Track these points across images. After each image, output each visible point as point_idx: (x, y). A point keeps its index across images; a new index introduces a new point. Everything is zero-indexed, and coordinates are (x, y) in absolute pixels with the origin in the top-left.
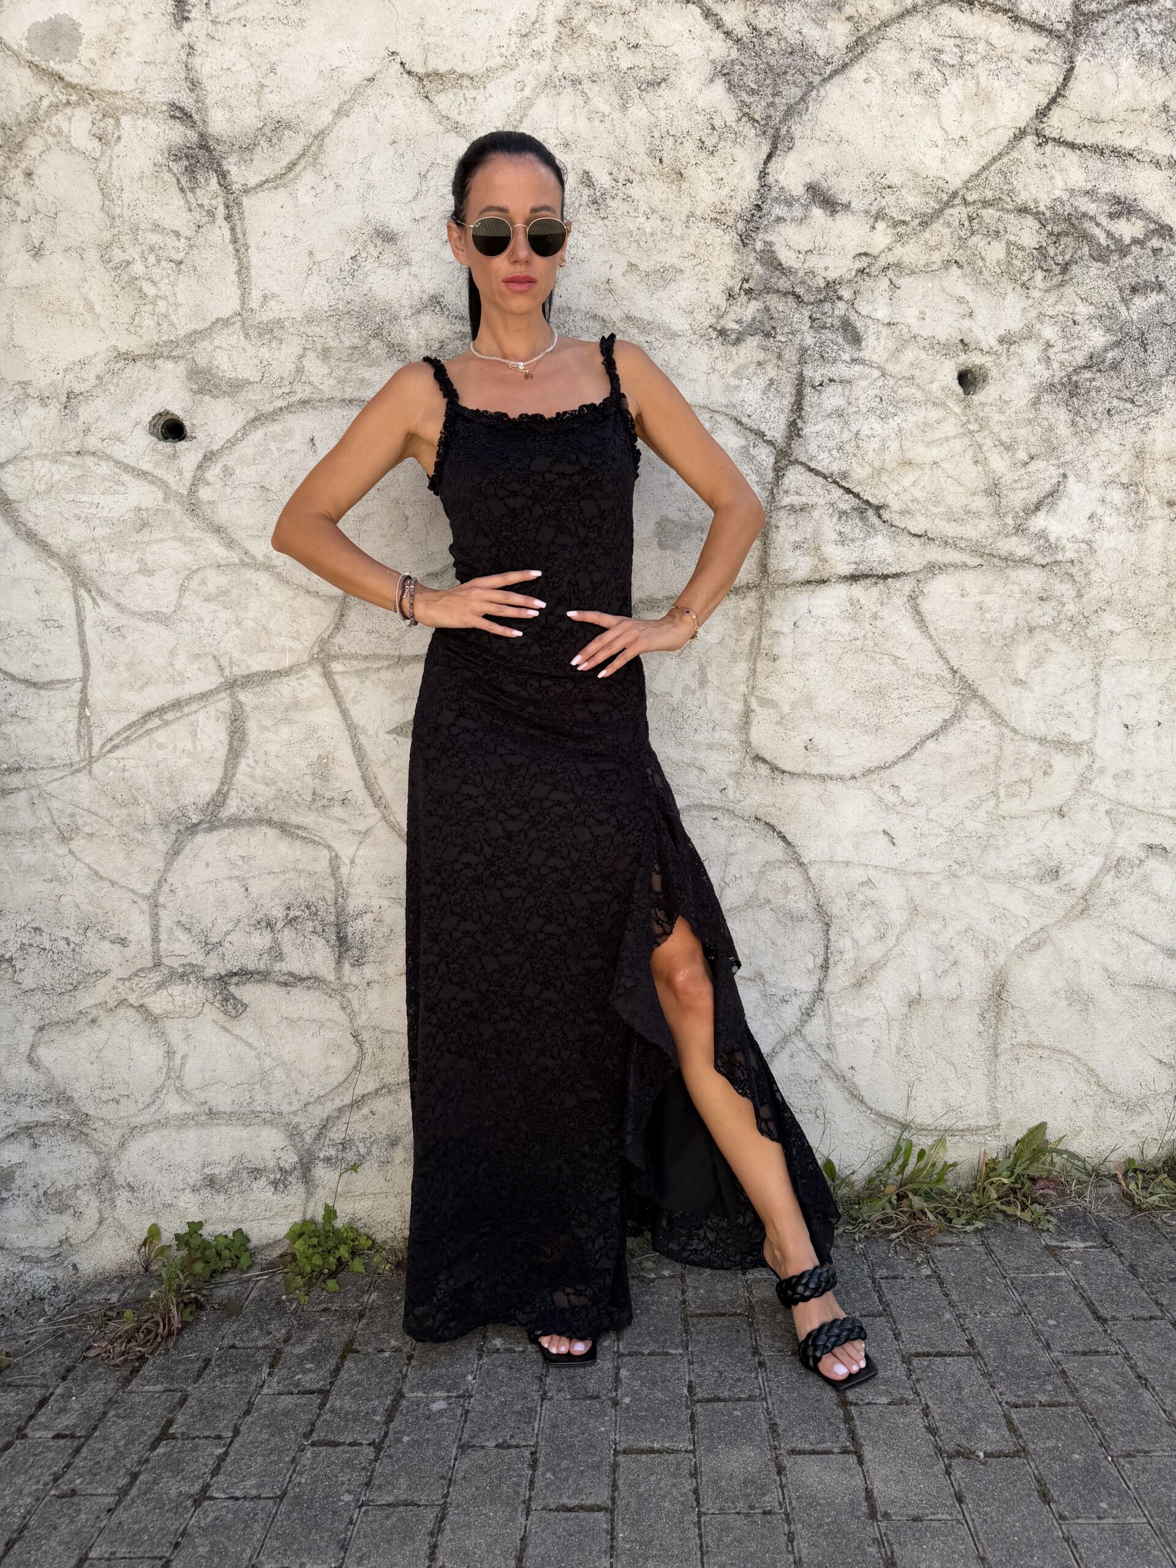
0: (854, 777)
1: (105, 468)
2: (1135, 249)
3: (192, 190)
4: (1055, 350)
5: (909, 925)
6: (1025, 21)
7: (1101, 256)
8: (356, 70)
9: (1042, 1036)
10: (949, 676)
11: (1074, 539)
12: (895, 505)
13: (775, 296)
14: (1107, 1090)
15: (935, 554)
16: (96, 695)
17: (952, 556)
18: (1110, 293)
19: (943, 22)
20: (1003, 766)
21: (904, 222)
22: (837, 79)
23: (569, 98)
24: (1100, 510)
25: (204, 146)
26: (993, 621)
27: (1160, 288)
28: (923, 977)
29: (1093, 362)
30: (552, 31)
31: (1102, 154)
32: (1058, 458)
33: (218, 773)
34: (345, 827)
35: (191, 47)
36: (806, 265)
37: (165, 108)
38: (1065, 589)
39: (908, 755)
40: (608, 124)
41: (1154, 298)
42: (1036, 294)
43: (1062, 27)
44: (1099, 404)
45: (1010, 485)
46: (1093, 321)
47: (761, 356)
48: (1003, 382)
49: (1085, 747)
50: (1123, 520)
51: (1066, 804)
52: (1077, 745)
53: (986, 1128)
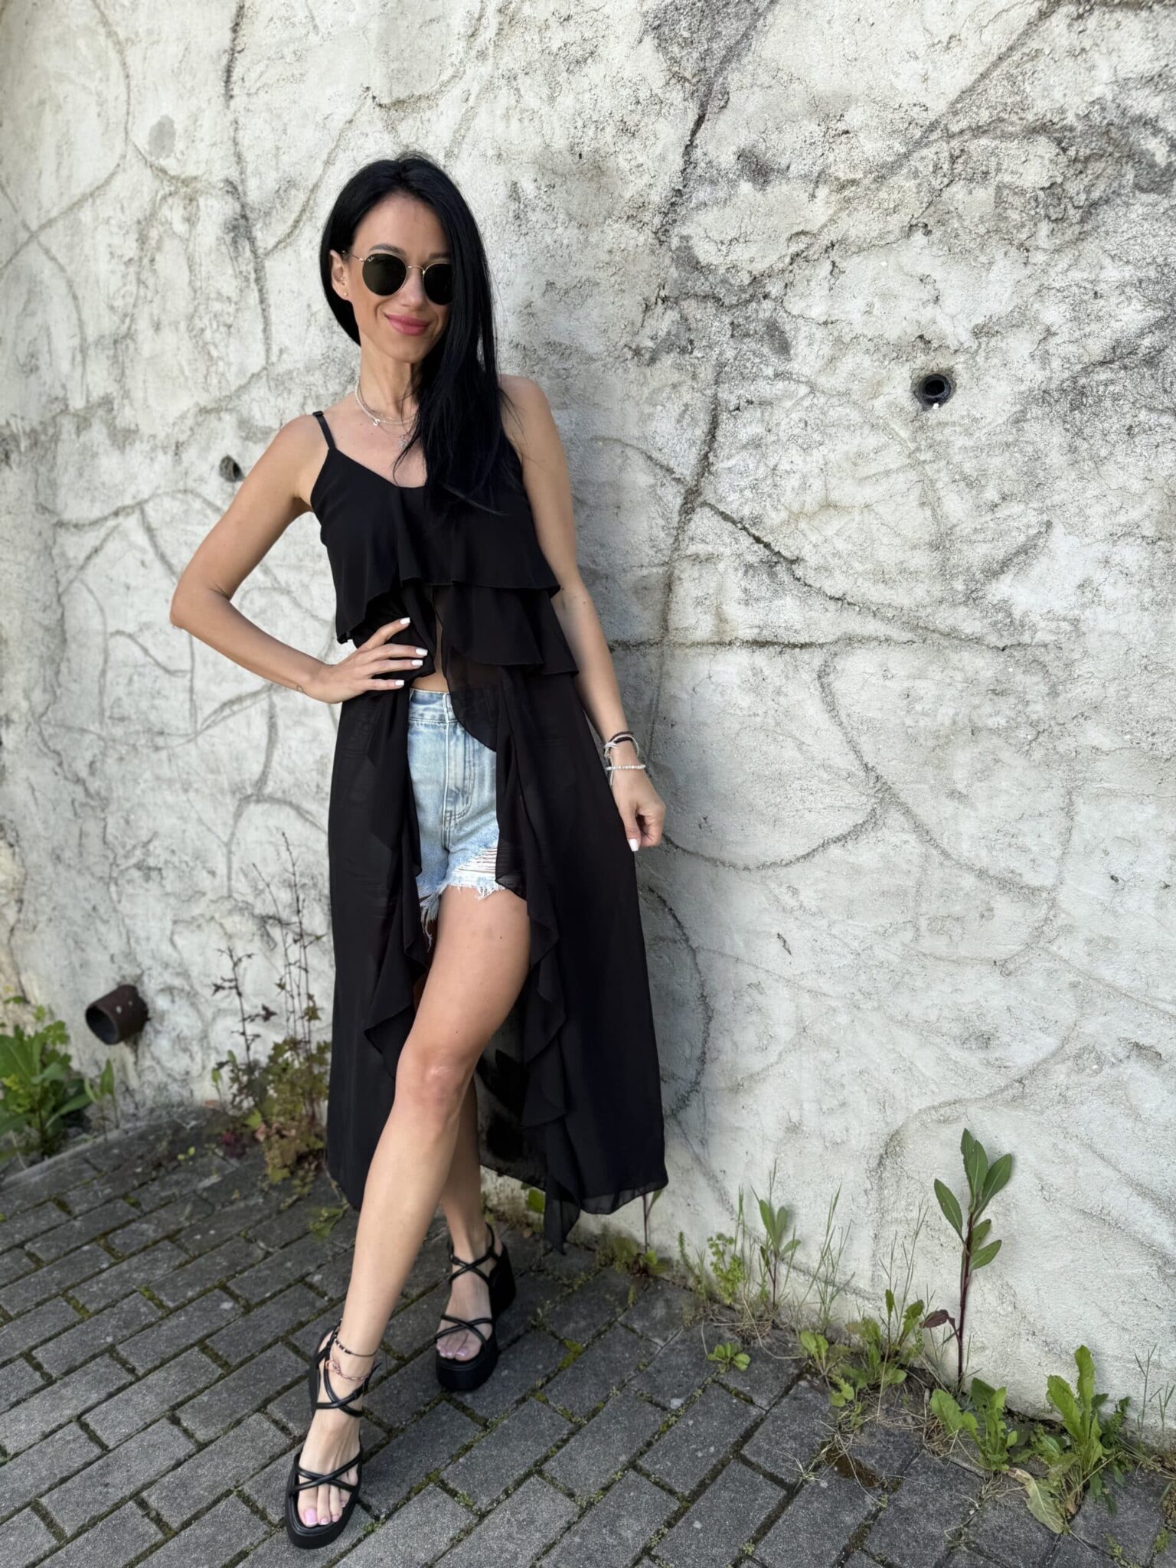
0: (746, 868)
1: (198, 504)
3: (237, 258)
4: (1057, 340)
5: (792, 1049)
7: (1156, 183)
8: (340, 115)
10: (862, 774)
11: (1051, 615)
12: (812, 559)
13: (693, 303)
14: (1025, 1318)
15: (854, 623)
17: (873, 627)
20: (927, 894)
21: (853, 182)
23: (504, 99)
24: (1099, 575)
25: (243, 215)
26: (924, 714)
29: (1118, 355)
32: (1043, 500)
33: (262, 758)
35: (236, 123)
36: (729, 260)
37: (222, 185)
38: (1031, 683)
39: (807, 857)
40: (536, 120)
42: (1039, 258)
44: (1115, 419)
45: (968, 536)
46: (1127, 290)
47: (675, 377)
48: (976, 391)
49: (1044, 895)
50: (1135, 591)
51: (1012, 959)
52: (1032, 890)
53: (869, 1293)
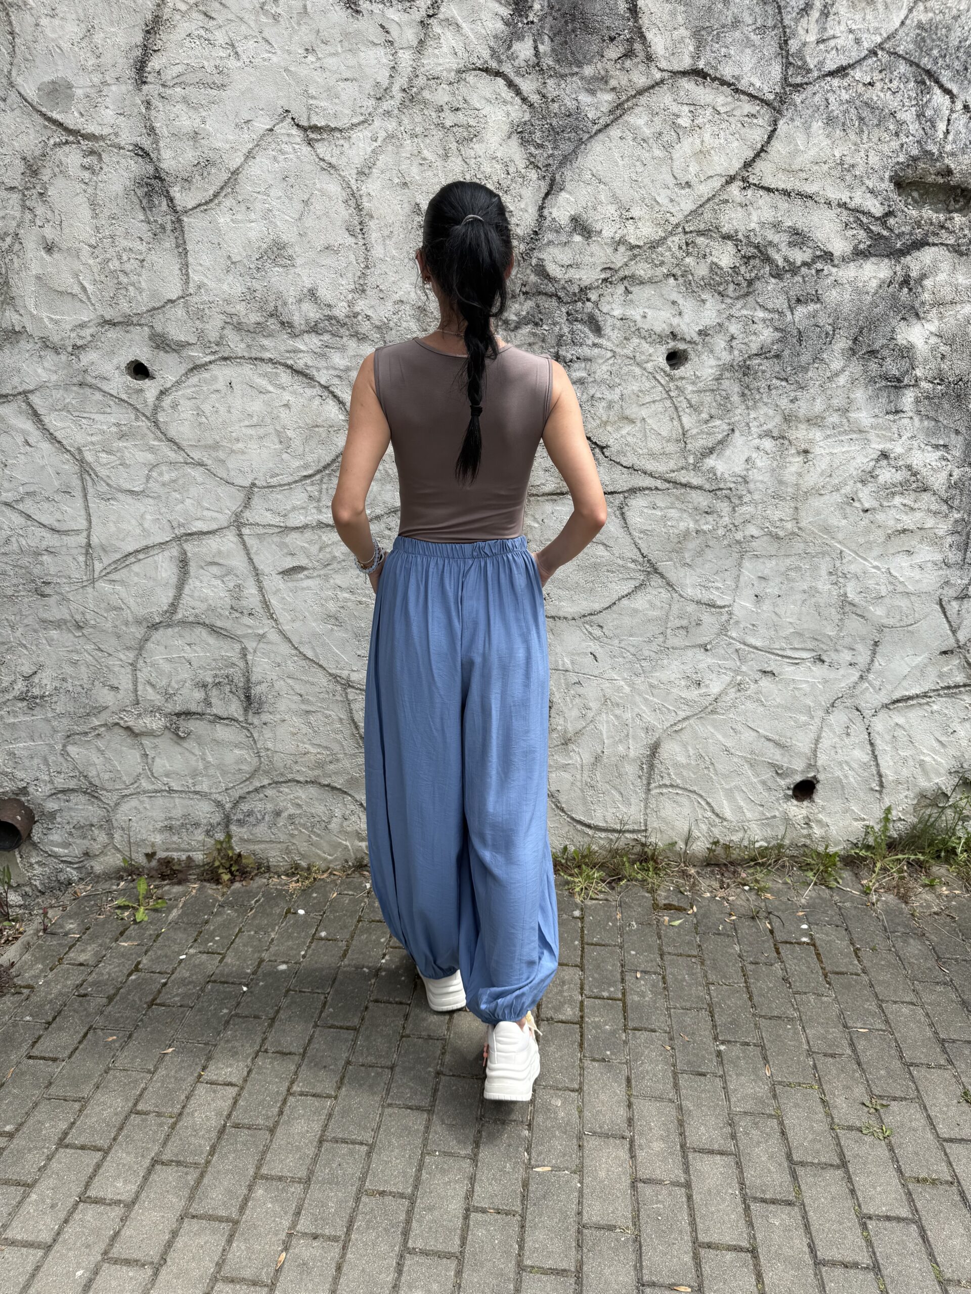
0: (574, 619)
1: (98, 396)
2: (804, 270)
3: (150, 209)
4: (737, 341)
5: (599, 713)
6: (744, 93)
7: (778, 275)
8: (262, 124)
9: (679, 781)
10: (641, 560)
11: (734, 475)
12: (615, 446)
13: (544, 297)
14: (717, 815)
15: (637, 481)
16: (95, 541)
17: (648, 482)
18: (780, 303)
19: (682, 93)
20: (671, 617)
21: (639, 247)
22: (601, 136)
23: (409, 145)
24: (754, 455)
25: (158, 176)
26: (672, 526)
27: (818, 300)
28: (606, 741)
29: (762, 353)
30: (399, 96)
31: (789, 196)
32: (730, 418)
33: (171, 593)
34: (250, 631)
35: (148, 103)
36: (567, 276)
37: (131, 148)
38: (724, 507)
39: (610, 607)
40: (434, 169)
41: (812, 307)
42: (729, 301)
43: (772, 97)
44: (763, 381)
45: (695, 435)
46: (767, 322)
47: (532, 340)
48: (698, 362)
49: (726, 609)
50: (770, 462)
51: (710, 643)
52: (721, 607)
53: (639, 831)
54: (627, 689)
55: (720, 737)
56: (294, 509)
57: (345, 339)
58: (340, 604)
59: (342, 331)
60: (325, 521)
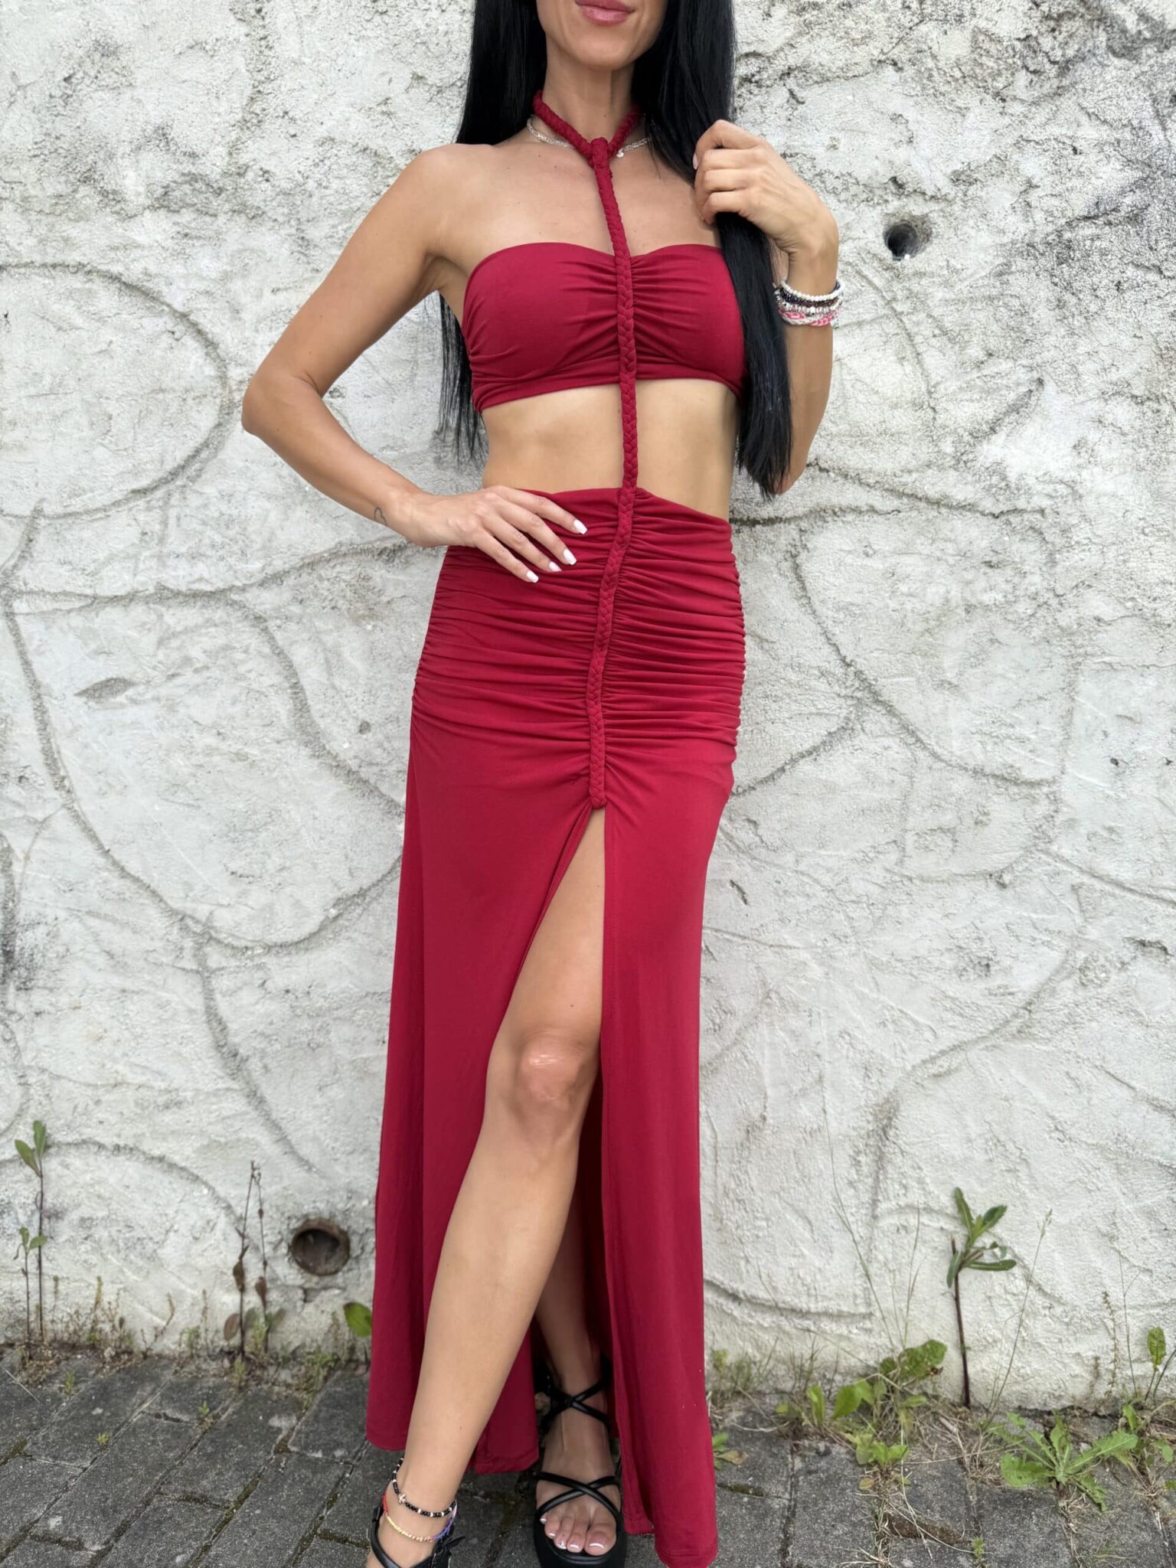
4: (1039, 192)
5: (753, 1021)
7: (1127, 49)
9: (945, 1200)
10: (839, 671)
11: (1048, 479)
14: (1040, 1289)
15: (827, 492)
17: (852, 496)
18: (1136, 106)
20: (914, 806)
24: (1093, 436)
26: (911, 594)
28: (769, 1092)
29: (1099, 213)
32: (1032, 356)
34: (18, 813)
38: (1028, 553)
39: (772, 777)
42: (1017, 108)
44: (1104, 272)
45: (954, 393)
46: (1106, 148)
48: (955, 240)
49: (1045, 789)
50: (1130, 452)
51: (1010, 868)
52: (1032, 784)
53: (854, 1315)
54: (816, 971)
55: (1042, 1097)
56: (111, 559)
57: (222, 219)
58: (195, 760)
59: (215, 203)
60: (171, 584)
